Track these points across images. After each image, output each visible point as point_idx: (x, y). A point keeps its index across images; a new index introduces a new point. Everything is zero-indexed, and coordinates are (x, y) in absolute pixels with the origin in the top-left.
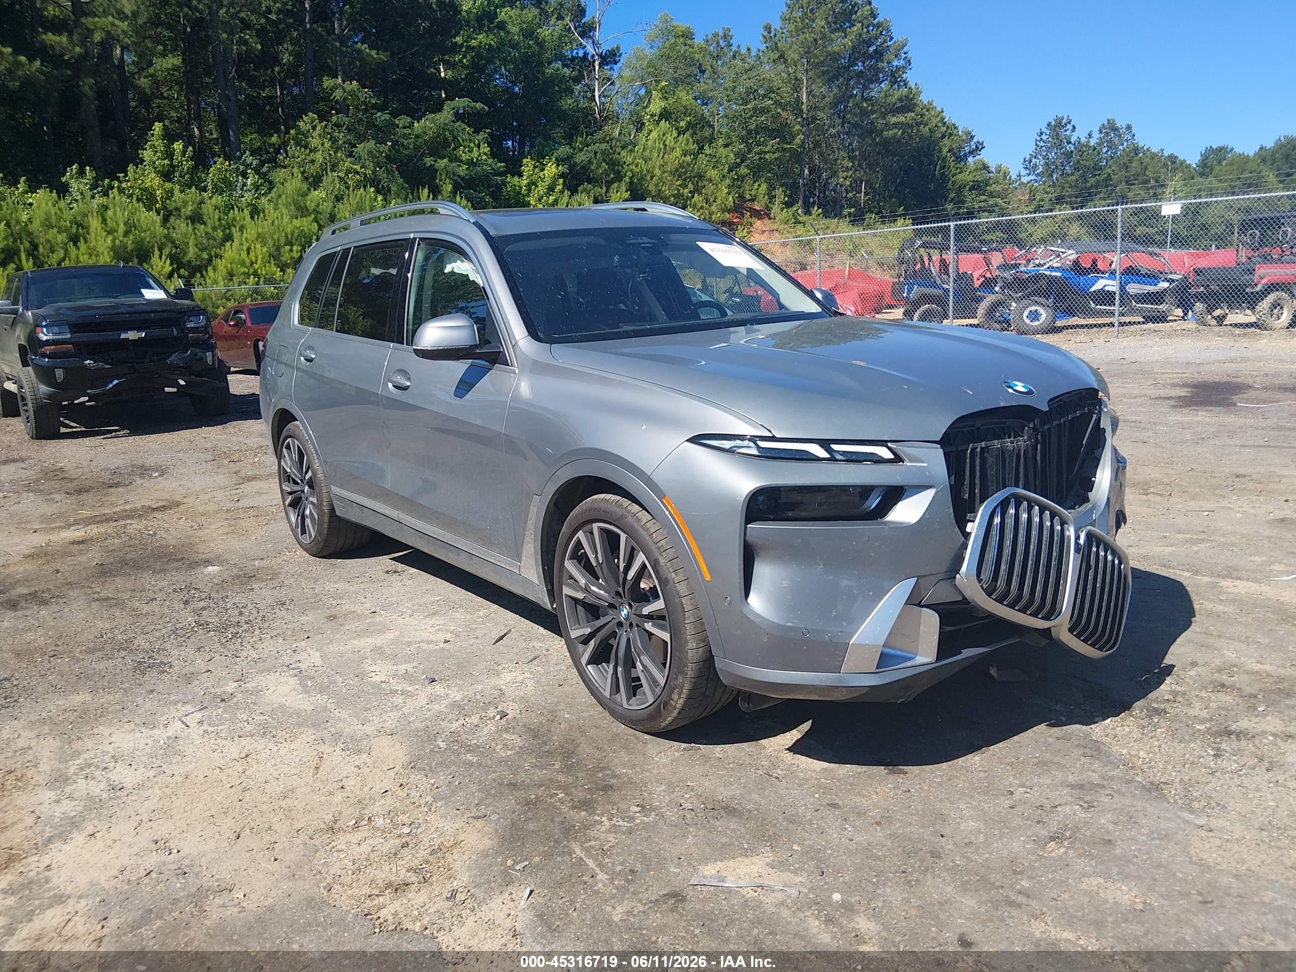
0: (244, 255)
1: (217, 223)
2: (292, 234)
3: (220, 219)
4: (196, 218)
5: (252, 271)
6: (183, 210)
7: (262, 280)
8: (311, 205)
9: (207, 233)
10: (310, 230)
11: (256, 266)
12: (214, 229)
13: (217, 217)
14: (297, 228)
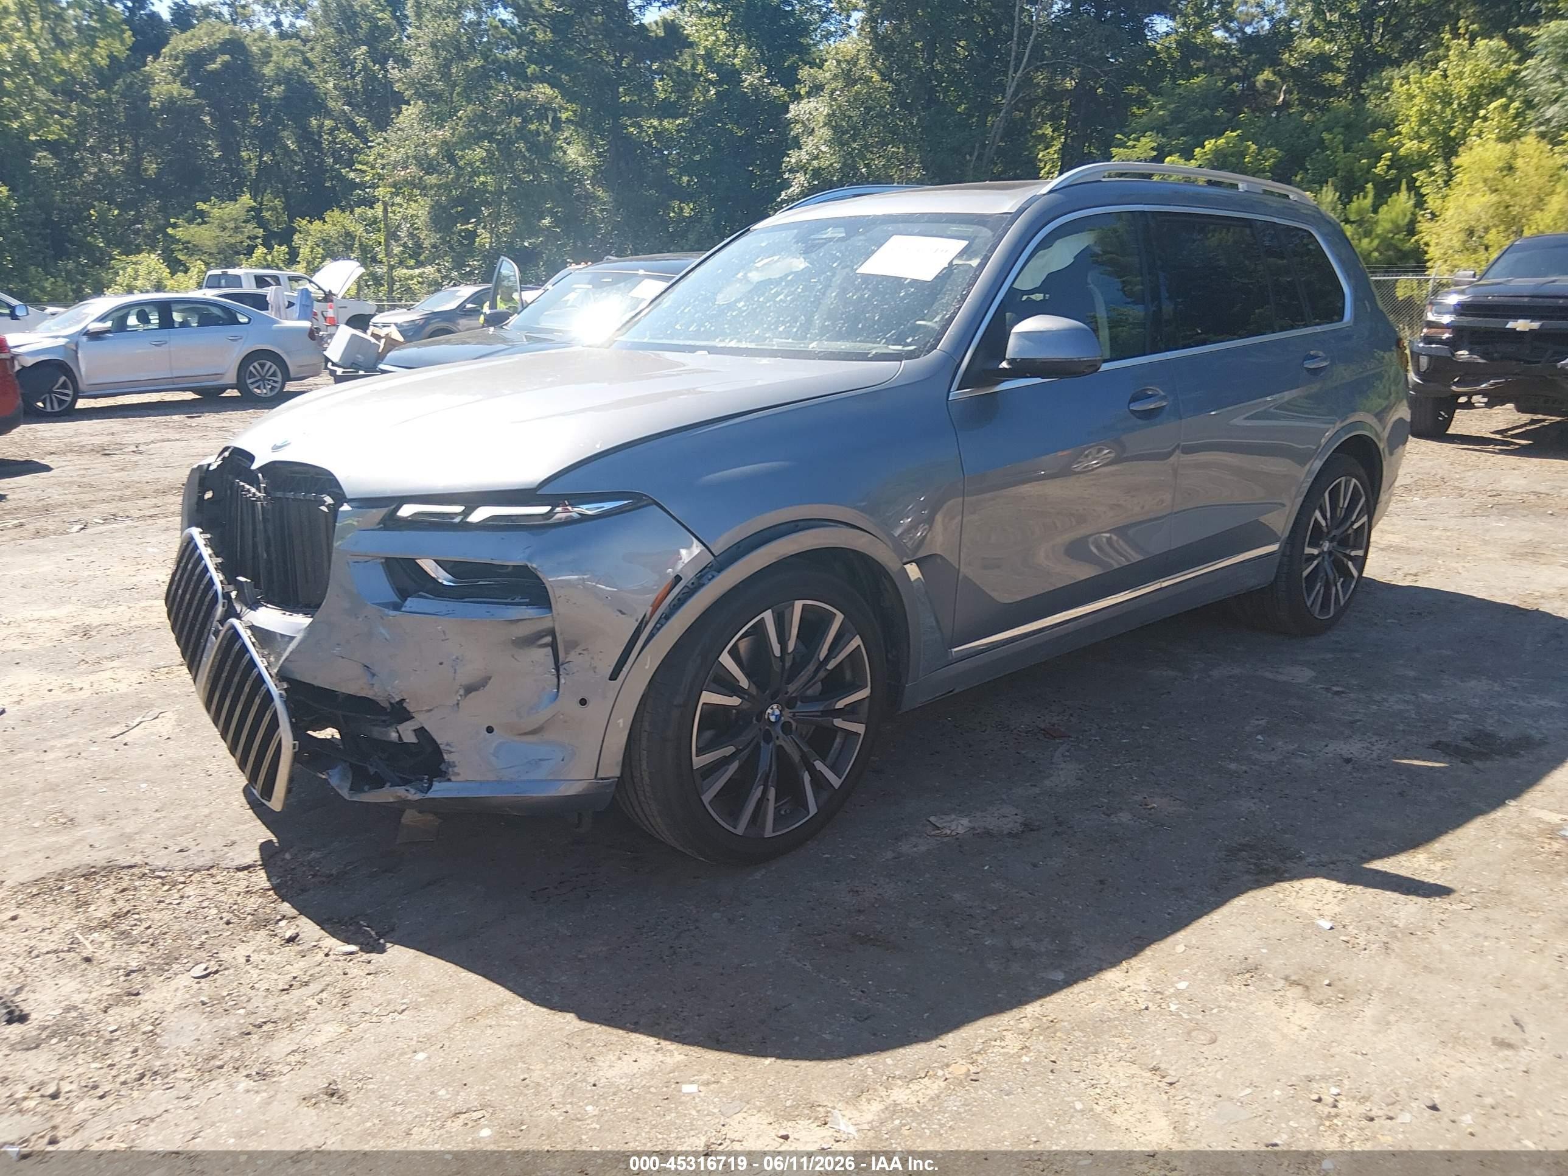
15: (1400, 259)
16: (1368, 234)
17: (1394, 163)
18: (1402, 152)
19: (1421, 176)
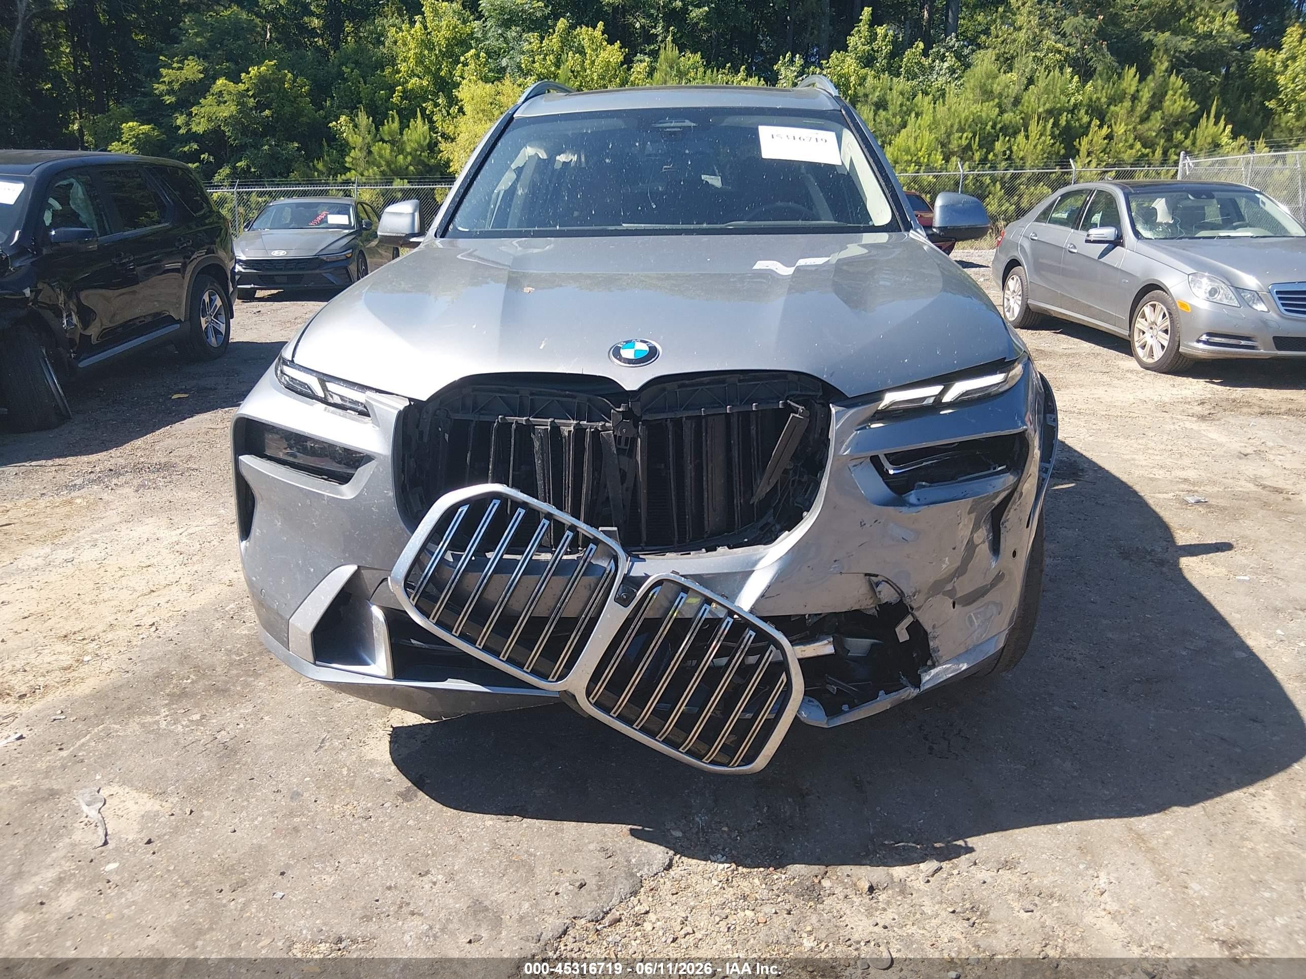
0: (911, 142)
1: (898, 109)
2: (967, 120)
3: (901, 105)
4: (881, 105)
5: (915, 158)
6: (870, 96)
7: (923, 168)
8: (997, 88)
9: (887, 120)
10: (988, 115)
11: (920, 154)
12: (894, 116)
13: (899, 103)
14: (973, 114)
15: (428, 172)
16: (401, 151)
17: (406, 95)
18: (409, 86)
19: (429, 106)
